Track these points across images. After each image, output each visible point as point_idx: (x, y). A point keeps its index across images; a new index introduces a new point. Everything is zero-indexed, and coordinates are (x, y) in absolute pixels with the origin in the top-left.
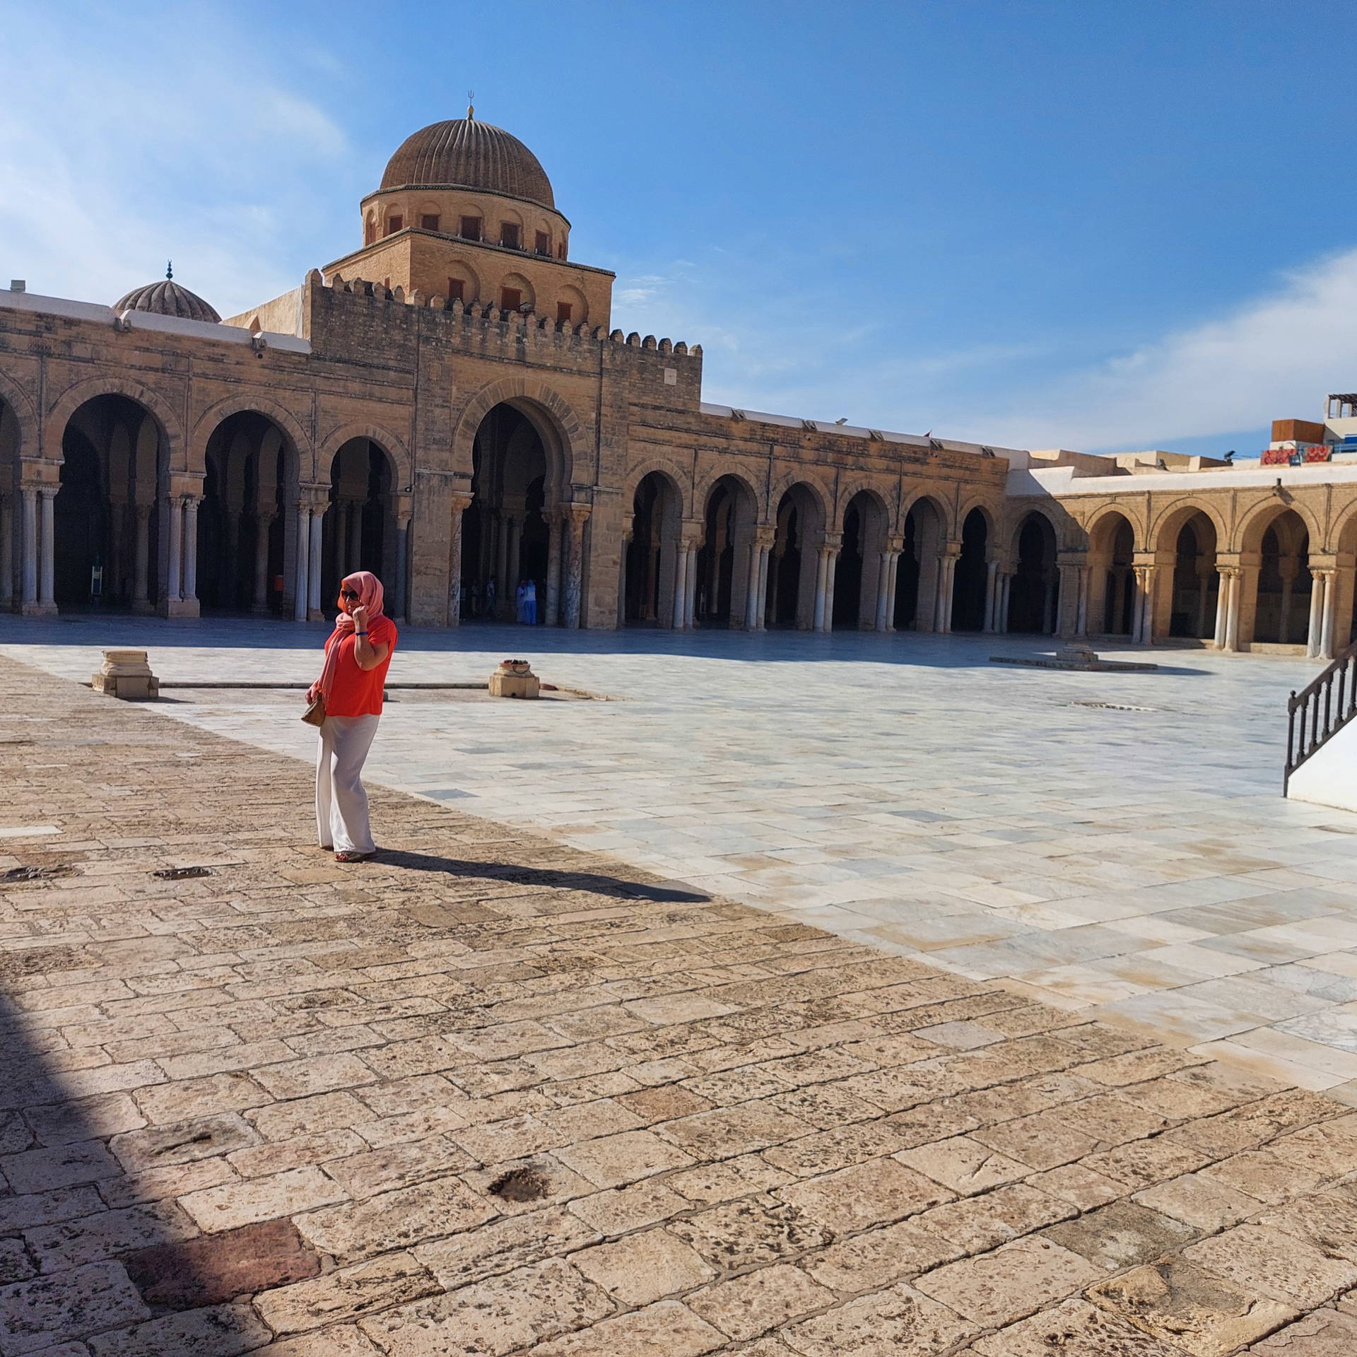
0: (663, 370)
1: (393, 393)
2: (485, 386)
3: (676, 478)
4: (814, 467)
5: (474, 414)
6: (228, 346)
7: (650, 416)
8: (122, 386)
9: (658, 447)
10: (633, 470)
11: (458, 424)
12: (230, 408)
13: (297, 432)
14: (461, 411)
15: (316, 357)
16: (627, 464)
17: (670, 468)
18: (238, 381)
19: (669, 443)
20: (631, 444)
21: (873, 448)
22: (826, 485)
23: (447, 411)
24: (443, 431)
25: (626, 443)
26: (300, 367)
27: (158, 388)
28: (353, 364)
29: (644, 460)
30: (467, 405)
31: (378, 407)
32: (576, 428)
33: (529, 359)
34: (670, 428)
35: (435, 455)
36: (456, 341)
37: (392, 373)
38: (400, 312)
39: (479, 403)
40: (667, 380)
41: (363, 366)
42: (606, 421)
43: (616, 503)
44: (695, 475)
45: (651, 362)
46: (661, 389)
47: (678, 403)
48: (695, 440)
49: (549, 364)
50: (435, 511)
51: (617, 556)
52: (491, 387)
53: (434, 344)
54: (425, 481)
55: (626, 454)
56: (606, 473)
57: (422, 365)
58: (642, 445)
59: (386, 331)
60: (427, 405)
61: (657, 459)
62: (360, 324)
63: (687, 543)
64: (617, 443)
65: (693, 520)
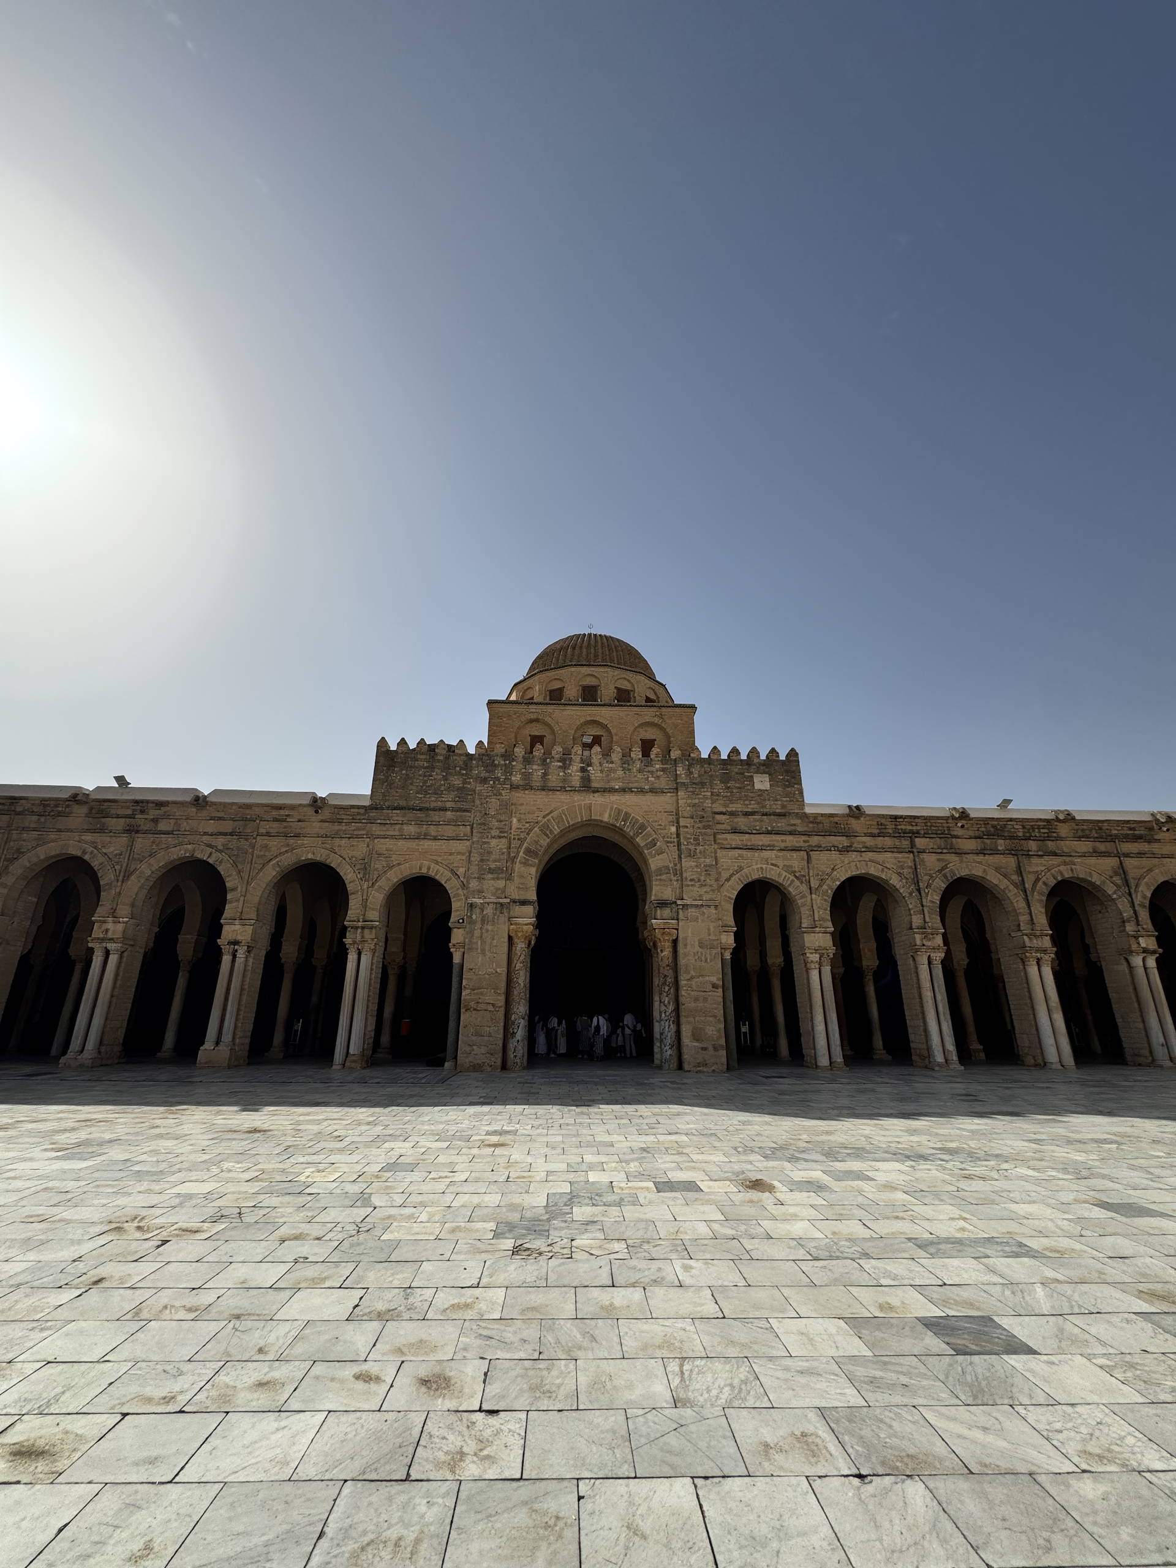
0: (752, 777)
1: (449, 831)
2: (548, 814)
3: (786, 884)
4: (980, 858)
5: (536, 842)
6: (293, 807)
7: (742, 822)
8: (194, 850)
9: (757, 854)
10: (728, 880)
11: (518, 853)
12: (288, 860)
13: (349, 875)
14: (522, 841)
15: (373, 807)
16: (719, 874)
17: (775, 874)
18: (297, 836)
19: (770, 847)
20: (720, 853)
21: (1064, 830)
22: (1005, 876)
23: (504, 841)
24: (499, 860)
25: (716, 852)
26: (358, 817)
27: (226, 848)
28: (409, 809)
29: (741, 869)
30: (528, 834)
31: (434, 845)
32: (653, 843)
33: (594, 785)
34: (769, 833)
35: (491, 884)
36: (516, 778)
37: (449, 813)
38: (460, 761)
39: (541, 830)
40: (758, 786)
41: (420, 810)
42: (687, 833)
43: (708, 917)
44: (812, 879)
45: (736, 770)
46: (752, 795)
47: (774, 807)
48: (804, 841)
49: (617, 787)
50: (488, 940)
51: (716, 979)
52: (555, 814)
53: (491, 782)
54: (478, 910)
55: (716, 864)
56: (692, 885)
57: (478, 802)
58: (737, 852)
59: (445, 778)
60: (482, 837)
61: (759, 866)
62: (420, 776)
63: (815, 957)
64: (703, 853)
65: (817, 929)
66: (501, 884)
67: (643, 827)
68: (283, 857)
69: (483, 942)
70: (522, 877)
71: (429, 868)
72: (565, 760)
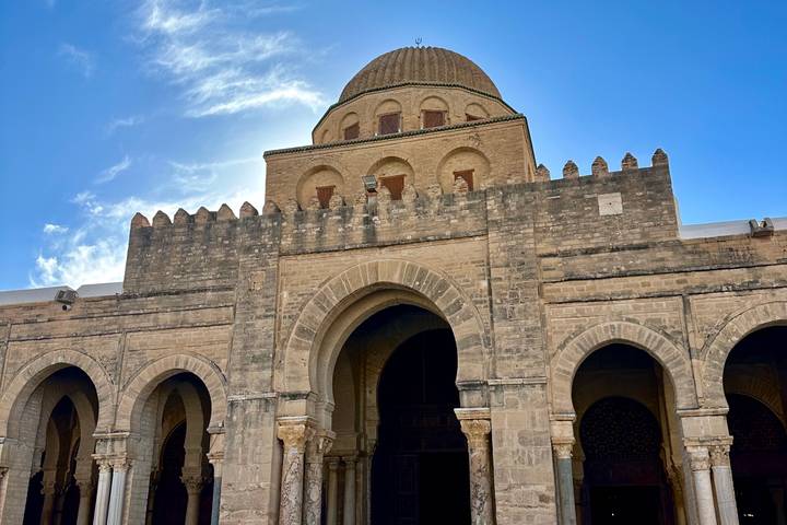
0: (595, 199)
1: (209, 315)
2: (324, 283)
3: (650, 346)
5: (311, 319)
7: (581, 264)
9: (604, 306)
10: (562, 347)
11: (290, 333)
13: (99, 378)
14: (293, 318)
15: (126, 296)
16: (548, 339)
18: (48, 338)
20: (548, 310)
23: (270, 321)
24: (265, 346)
25: (542, 310)
26: (110, 310)
28: (165, 294)
29: (581, 329)
30: (301, 310)
31: (192, 334)
33: (381, 238)
34: (622, 275)
35: (257, 375)
36: (286, 243)
37: (210, 293)
38: (222, 229)
39: (317, 303)
40: (603, 211)
41: (177, 293)
42: (502, 287)
43: (532, 400)
44: (691, 336)
45: (571, 193)
46: (596, 224)
47: (631, 237)
48: (679, 282)
49: (409, 238)
50: (251, 447)
51: (545, 486)
52: (333, 282)
53: (257, 251)
54: (239, 410)
55: (544, 324)
56: (508, 358)
57: (241, 276)
58: (573, 308)
59: (205, 253)
60: (246, 319)
61: (607, 324)
62: (178, 253)
63: (702, 452)
64: (525, 313)
65: (701, 410)
66: (267, 374)
67: (443, 286)
68: (34, 363)
69: (245, 450)
70: (294, 363)
71: (186, 363)
72: (345, 213)
